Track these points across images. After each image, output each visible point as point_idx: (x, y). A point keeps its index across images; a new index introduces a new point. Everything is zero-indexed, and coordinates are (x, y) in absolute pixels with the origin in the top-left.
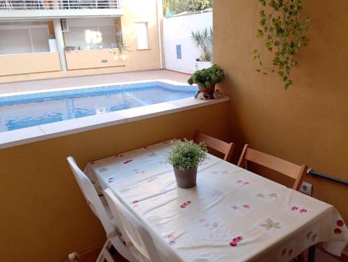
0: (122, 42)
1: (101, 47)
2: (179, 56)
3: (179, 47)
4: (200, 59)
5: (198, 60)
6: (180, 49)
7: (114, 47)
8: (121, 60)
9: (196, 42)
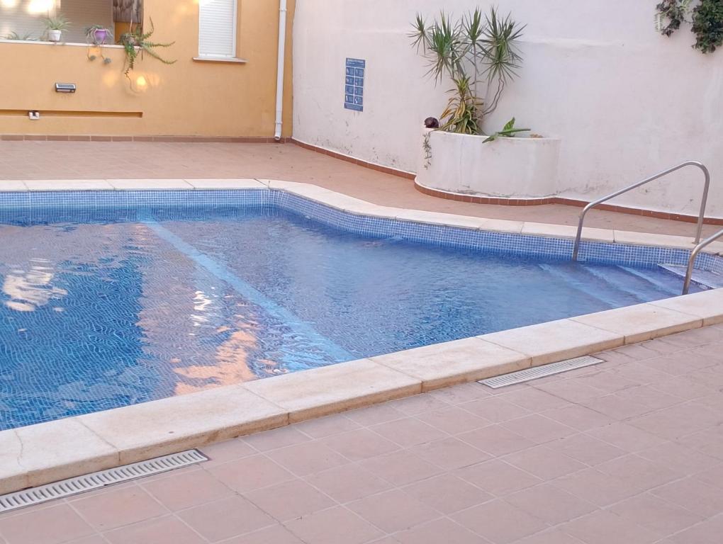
0: (139, 24)
1: (57, 34)
2: (354, 99)
3: (355, 70)
4: (443, 122)
5: (432, 124)
6: (360, 73)
7: (107, 40)
8: (128, 91)
9: (434, 56)
